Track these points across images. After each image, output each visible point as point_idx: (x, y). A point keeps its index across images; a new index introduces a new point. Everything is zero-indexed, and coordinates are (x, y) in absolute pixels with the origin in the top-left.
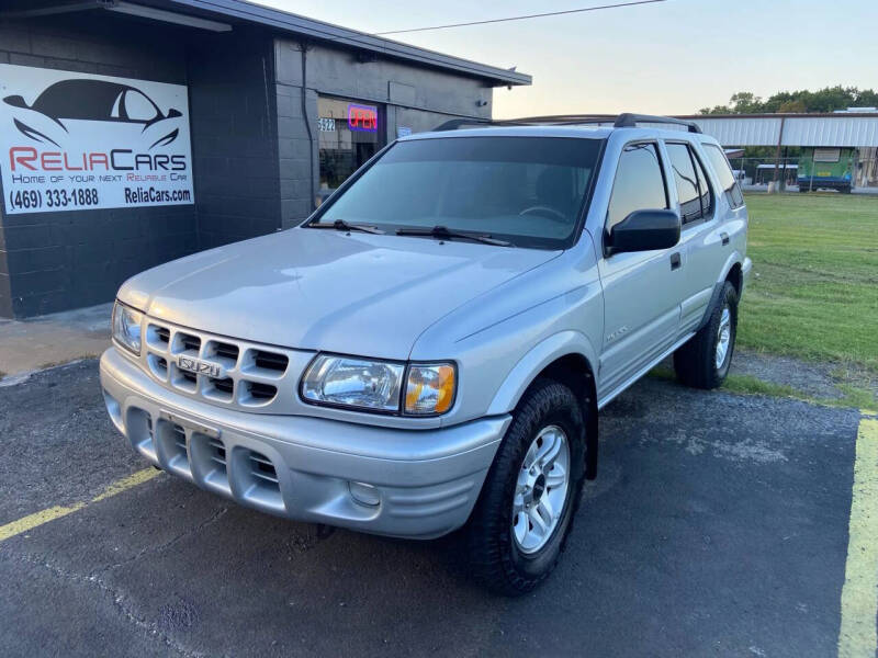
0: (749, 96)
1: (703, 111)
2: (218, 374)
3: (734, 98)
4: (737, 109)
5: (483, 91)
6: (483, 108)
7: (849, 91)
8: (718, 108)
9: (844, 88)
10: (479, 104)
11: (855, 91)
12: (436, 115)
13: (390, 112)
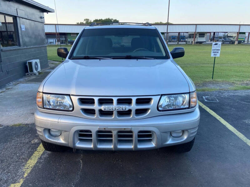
0: (88, 20)
1: (77, 23)
2: (126, 109)
3: (85, 20)
4: (86, 23)
5: (42, 13)
6: (42, 19)
7: (111, 19)
8: (81, 23)
9: (110, 18)
10: (41, 18)
11: (112, 19)
12: (30, 21)
13: (18, 19)
